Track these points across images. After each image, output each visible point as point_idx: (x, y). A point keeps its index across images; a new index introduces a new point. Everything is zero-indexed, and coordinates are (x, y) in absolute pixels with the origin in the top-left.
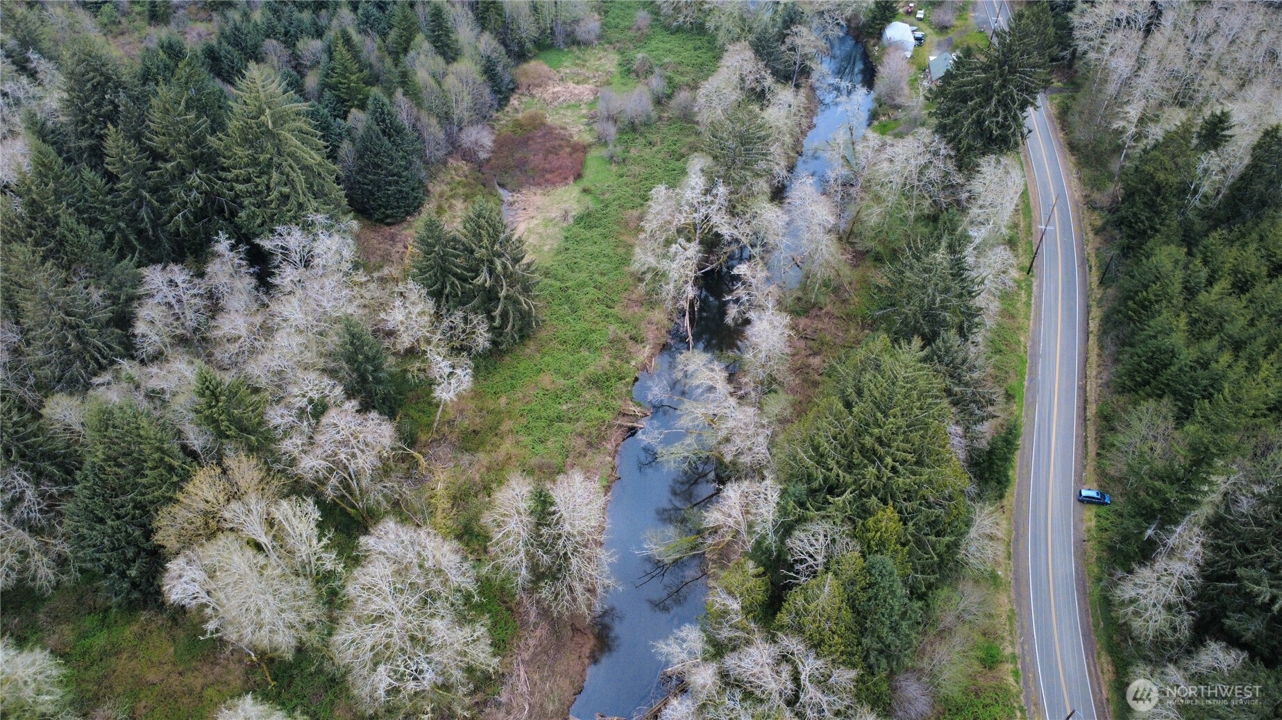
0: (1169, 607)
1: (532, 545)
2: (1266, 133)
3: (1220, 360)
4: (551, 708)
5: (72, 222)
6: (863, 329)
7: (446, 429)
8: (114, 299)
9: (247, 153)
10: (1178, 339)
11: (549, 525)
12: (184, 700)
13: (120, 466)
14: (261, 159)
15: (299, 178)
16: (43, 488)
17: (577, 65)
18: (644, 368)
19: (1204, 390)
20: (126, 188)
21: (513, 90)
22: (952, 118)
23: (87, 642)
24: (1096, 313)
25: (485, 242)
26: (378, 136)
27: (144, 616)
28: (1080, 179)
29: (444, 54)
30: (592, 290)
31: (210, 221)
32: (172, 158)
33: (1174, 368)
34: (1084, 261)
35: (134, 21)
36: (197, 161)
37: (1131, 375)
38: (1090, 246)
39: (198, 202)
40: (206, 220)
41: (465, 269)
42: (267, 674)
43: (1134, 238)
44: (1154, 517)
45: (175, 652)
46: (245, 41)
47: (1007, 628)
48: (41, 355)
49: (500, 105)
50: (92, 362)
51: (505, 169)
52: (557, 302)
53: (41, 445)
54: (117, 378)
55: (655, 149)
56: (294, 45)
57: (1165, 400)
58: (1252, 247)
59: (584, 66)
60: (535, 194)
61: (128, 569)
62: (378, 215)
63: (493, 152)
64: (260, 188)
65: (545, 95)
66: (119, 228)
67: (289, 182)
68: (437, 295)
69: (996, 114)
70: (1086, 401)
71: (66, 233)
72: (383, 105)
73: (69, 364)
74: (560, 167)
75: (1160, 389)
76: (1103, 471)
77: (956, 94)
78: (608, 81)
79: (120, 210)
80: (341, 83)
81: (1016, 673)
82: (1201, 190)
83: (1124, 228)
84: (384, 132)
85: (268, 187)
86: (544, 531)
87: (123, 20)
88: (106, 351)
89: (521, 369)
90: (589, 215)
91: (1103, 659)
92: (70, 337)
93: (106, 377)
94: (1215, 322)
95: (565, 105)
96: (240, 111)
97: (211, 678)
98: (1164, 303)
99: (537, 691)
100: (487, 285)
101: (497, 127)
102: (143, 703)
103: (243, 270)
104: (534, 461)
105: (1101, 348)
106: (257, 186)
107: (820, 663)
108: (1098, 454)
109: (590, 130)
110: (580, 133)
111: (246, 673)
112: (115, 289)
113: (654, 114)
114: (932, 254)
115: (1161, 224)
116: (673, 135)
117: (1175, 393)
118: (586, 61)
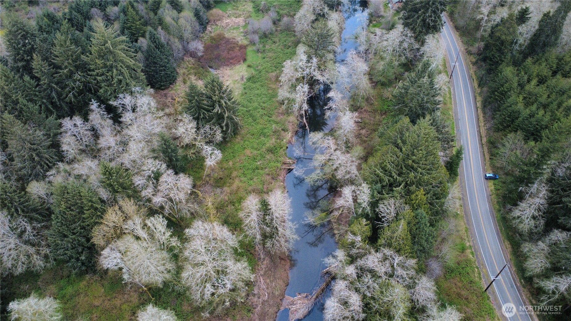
0: (534, 218)
1: (261, 224)
2: (545, 15)
3: (539, 113)
4: (277, 293)
5: (25, 102)
6: (382, 115)
7: (207, 179)
8: (48, 136)
9: (101, 62)
10: (520, 106)
11: (269, 215)
12: (113, 311)
13: (72, 210)
14: (108, 64)
15: (125, 71)
16: (33, 225)
17: (234, 9)
18: (290, 142)
19: (535, 127)
20: (45, 83)
21: (207, 23)
22: (411, 20)
23: (64, 292)
24: (479, 99)
25: (217, 92)
26: (154, 49)
27: (88, 277)
28: (462, 42)
29: (176, 9)
30: (260, 110)
31: (84, 95)
32: (66, 67)
33: (520, 119)
34: (470, 77)
35: (21, 4)
36: (77, 68)
37: (501, 124)
38: (472, 71)
39: (80, 87)
40: (83, 95)
41: (208, 106)
42: (150, 295)
43: (493, 65)
44: (523, 181)
45: (105, 290)
46: (82, 10)
47: (466, 235)
48: (20, 165)
49: (204, 31)
50: (45, 165)
51: (211, 60)
52: (246, 117)
53: (30, 206)
54: (59, 172)
55: (277, 44)
56: (105, 10)
57: (519, 133)
58: (544, 64)
59: (237, 9)
60: (227, 70)
61: (80, 257)
62: (157, 86)
63: (203, 52)
64: (108, 78)
65: (222, 24)
66: (43, 103)
67: (122, 74)
68: (197, 119)
69: (431, 16)
70: (481, 137)
71: (23, 107)
72: (154, 34)
73: (34, 168)
74: (236, 56)
75: (515, 128)
76: (494, 165)
77: (412, 9)
78: (250, 15)
79: (42, 94)
80: (132, 26)
81: (472, 253)
82: (519, 42)
83: (488, 61)
84: (156, 47)
85: (112, 77)
86: (267, 217)
87: (16, 5)
88: (51, 160)
89: (236, 149)
90: (253, 77)
91: (506, 243)
92: (34, 155)
93: (53, 172)
94: (534, 98)
95: (232, 28)
96: (97, 43)
97: (123, 300)
98: (512, 92)
99: (269, 287)
100: (219, 112)
101: (203, 41)
102: (95, 315)
103: (105, 116)
104: (250, 188)
105: (484, 113)
106: (107, 77)
107: (401, 258)
108: (490, 158)
109: (246, 38)
110: (242, 40)
111: (139, 296)
112: (47, 131)
113: (274, 29)
114: (422, 79)
115: (504, 58)
116: (284, 38)
117: (522, 129)
118: (238, 7)
